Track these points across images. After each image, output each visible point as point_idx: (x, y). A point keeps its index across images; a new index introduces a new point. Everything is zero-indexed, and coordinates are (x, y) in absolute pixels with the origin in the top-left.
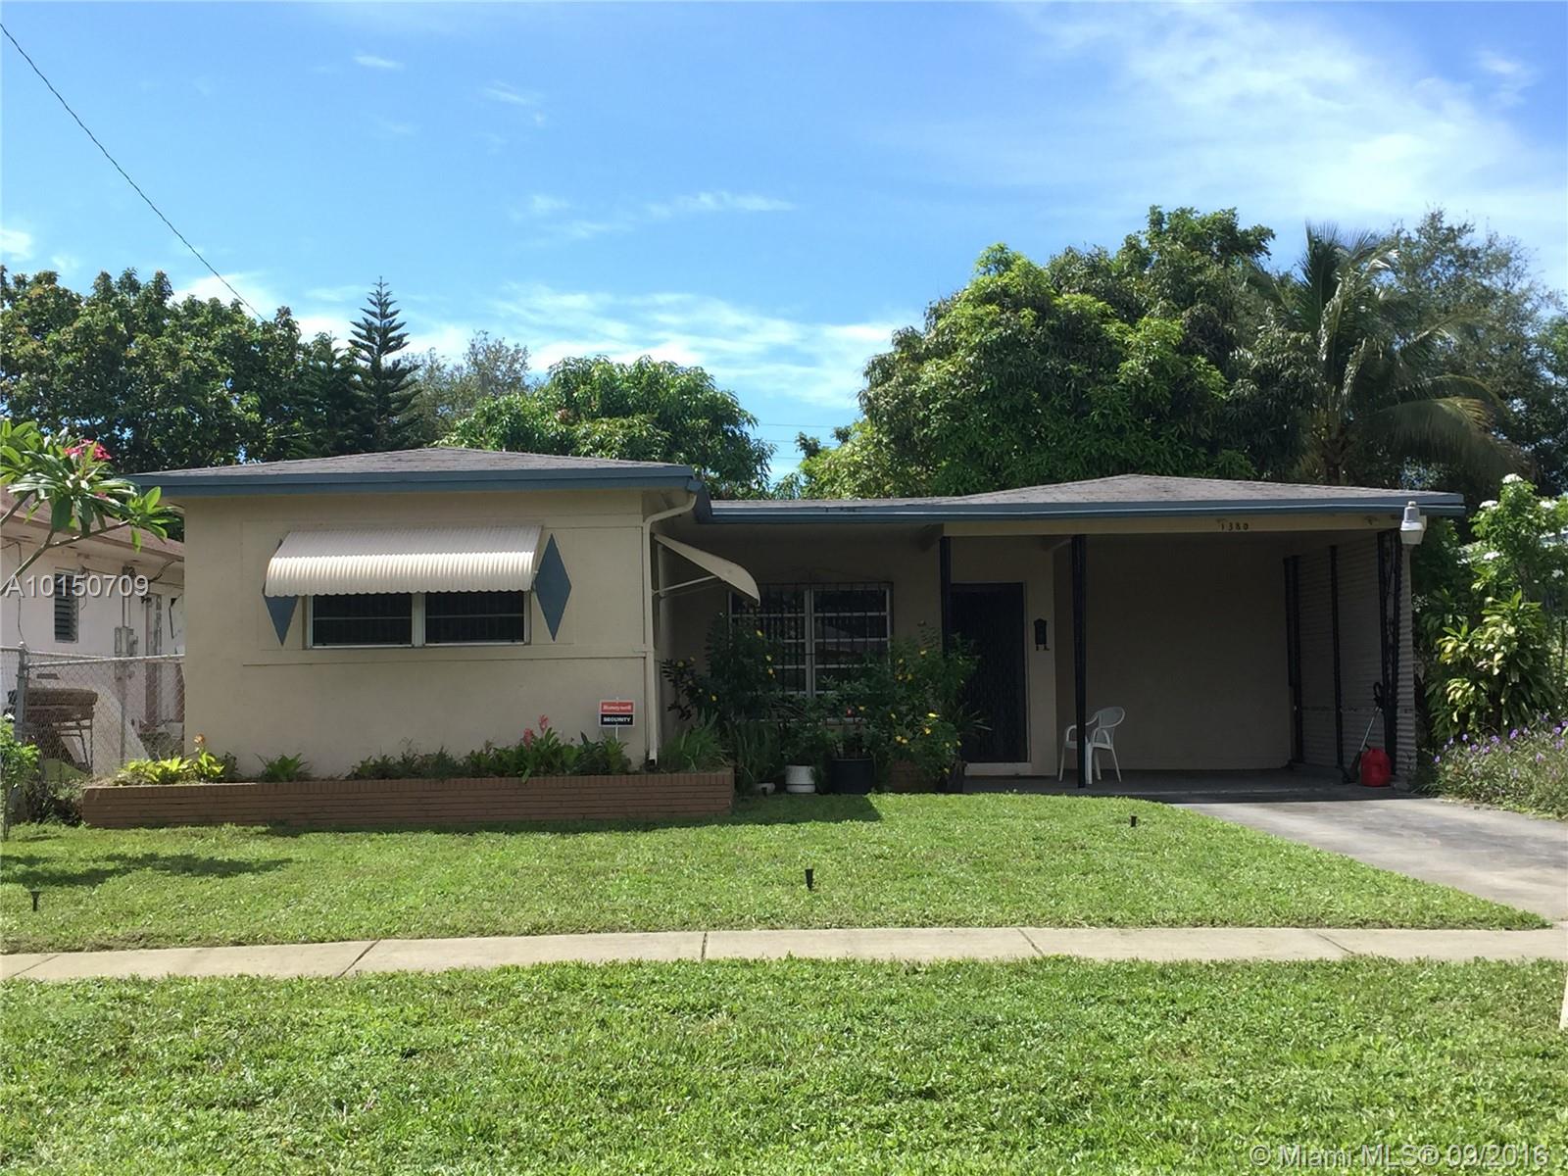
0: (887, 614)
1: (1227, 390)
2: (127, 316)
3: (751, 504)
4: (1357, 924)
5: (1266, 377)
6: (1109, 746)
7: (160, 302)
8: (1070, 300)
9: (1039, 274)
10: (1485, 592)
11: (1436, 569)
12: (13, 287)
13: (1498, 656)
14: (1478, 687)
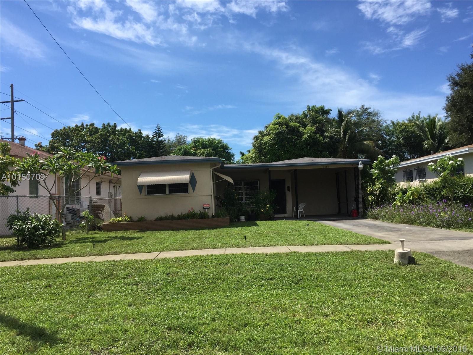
0: (258, 186)
1: (323, 141)
2: (109, 132)
3: (231, 165)
4: (353, 244)
5: (331, 138)
6: (302, 210)
7: (115, 129)
8: (293, 124)
9: (286, 119)
10: (375, 179)
11: (366, 174)
12: (85, 127)
13: (378, 191)
14: (374, 197)
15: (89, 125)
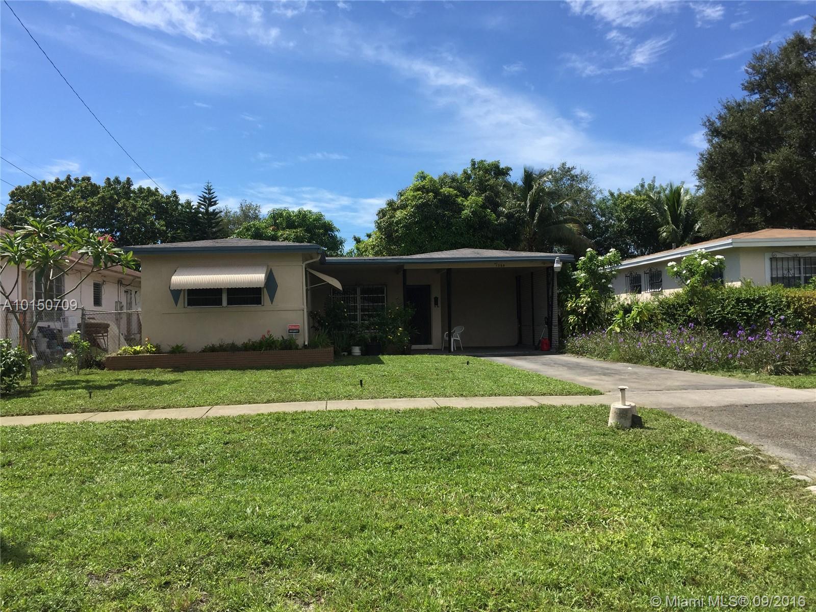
0: (385, 295)
1: (497, 221)
2: (118, 194)
3: (339, 258)
4: (542, 395)
5: (509, 216)
6: (459, 339)
7: (129, 188)
8: (445, 190)
9: (435, 181)
10: (581, 287)
11: (565, 279)
12: (74, 182)
13: (585, 308)
14: (578, 318)
15: (80, 179)
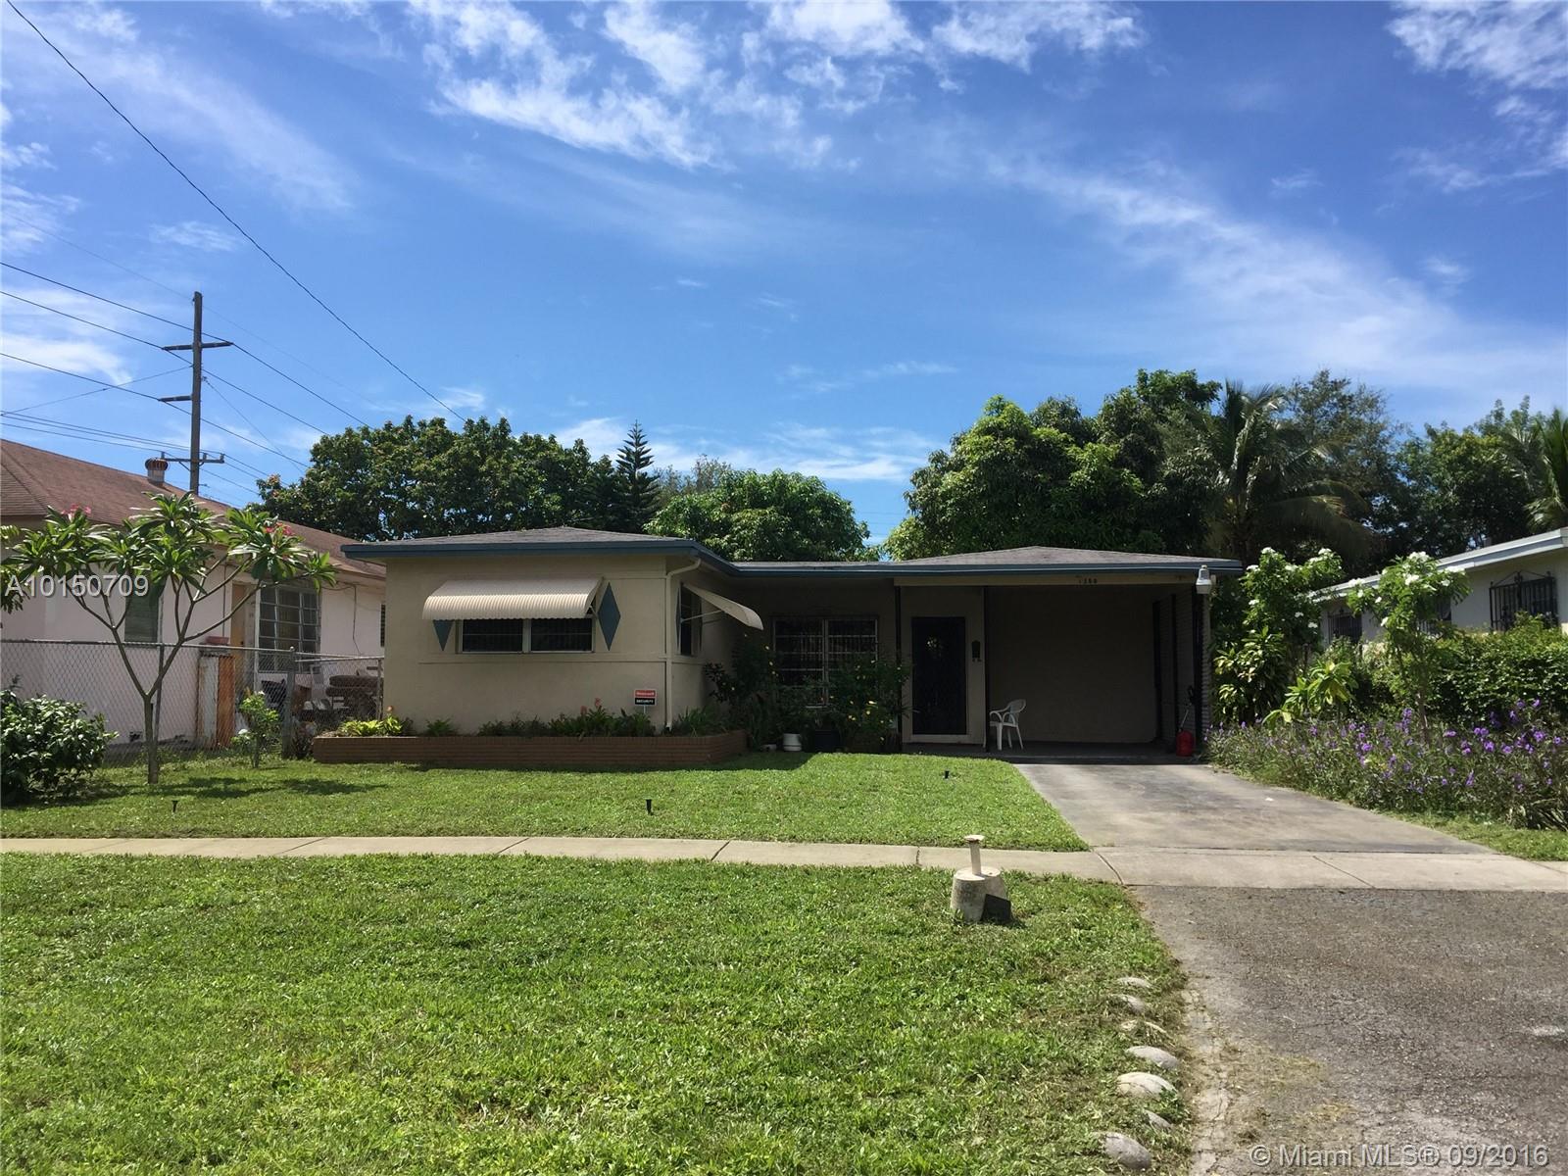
0: (876, 636)
1: (1146, 490)
2: (483, 448)
4: (956, 845)
5: (1173, 482)
6: (1014, 725)
7: (504, 437)
8: (1044, 432)
9: (1021, 415)
10: (1251, 627)
12: (418, 428)
13: (1252, 670)
14: (1239, 691)
15: (428, 423)
